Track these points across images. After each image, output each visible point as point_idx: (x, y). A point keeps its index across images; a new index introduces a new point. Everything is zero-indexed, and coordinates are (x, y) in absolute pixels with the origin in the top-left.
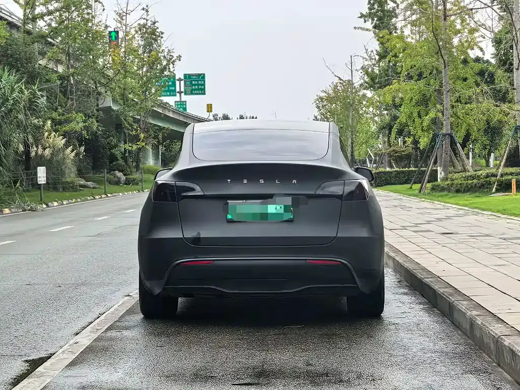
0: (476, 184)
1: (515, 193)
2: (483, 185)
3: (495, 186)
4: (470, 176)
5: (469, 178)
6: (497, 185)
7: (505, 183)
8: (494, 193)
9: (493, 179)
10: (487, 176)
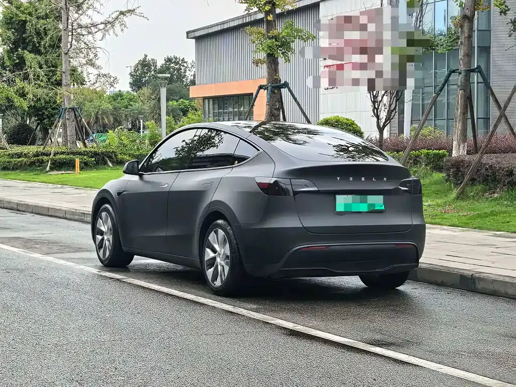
0: (25, 163)
1: (79, 171)
2: (33, 163)
3: (49, 165)
4: (16, 154)
5: (14, 156)
6: (51, 164)
7: (59, 162)
8: (48, 171)
9: (45, 158)
10: (37, 155)
